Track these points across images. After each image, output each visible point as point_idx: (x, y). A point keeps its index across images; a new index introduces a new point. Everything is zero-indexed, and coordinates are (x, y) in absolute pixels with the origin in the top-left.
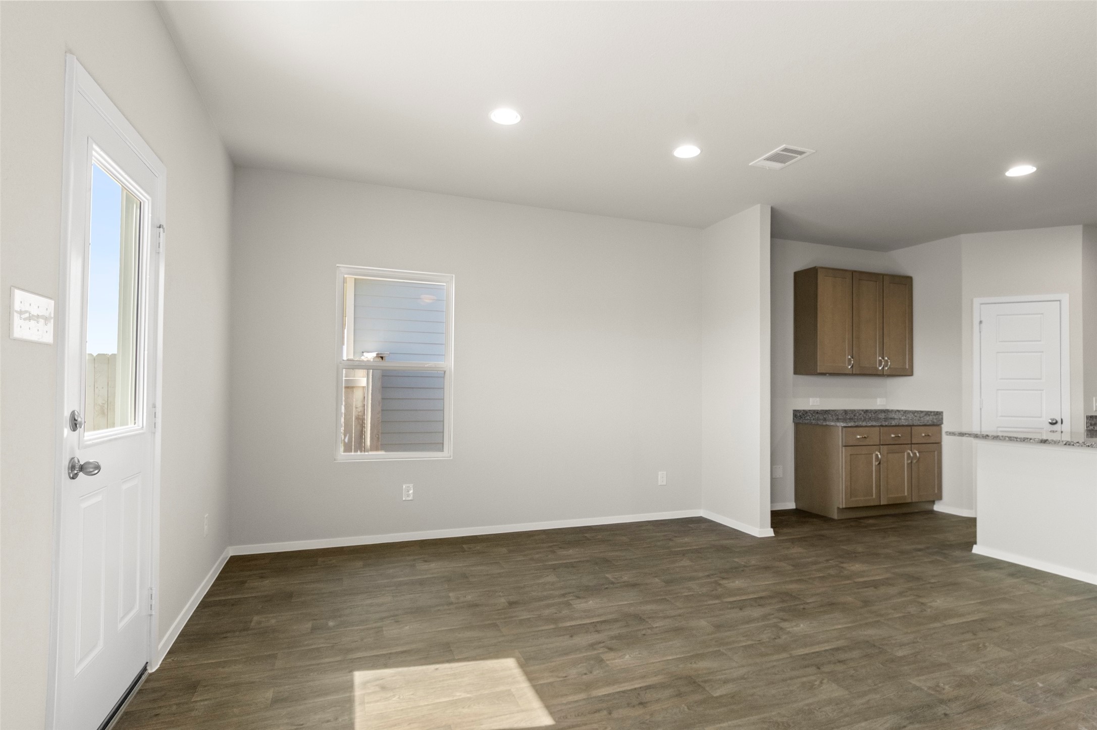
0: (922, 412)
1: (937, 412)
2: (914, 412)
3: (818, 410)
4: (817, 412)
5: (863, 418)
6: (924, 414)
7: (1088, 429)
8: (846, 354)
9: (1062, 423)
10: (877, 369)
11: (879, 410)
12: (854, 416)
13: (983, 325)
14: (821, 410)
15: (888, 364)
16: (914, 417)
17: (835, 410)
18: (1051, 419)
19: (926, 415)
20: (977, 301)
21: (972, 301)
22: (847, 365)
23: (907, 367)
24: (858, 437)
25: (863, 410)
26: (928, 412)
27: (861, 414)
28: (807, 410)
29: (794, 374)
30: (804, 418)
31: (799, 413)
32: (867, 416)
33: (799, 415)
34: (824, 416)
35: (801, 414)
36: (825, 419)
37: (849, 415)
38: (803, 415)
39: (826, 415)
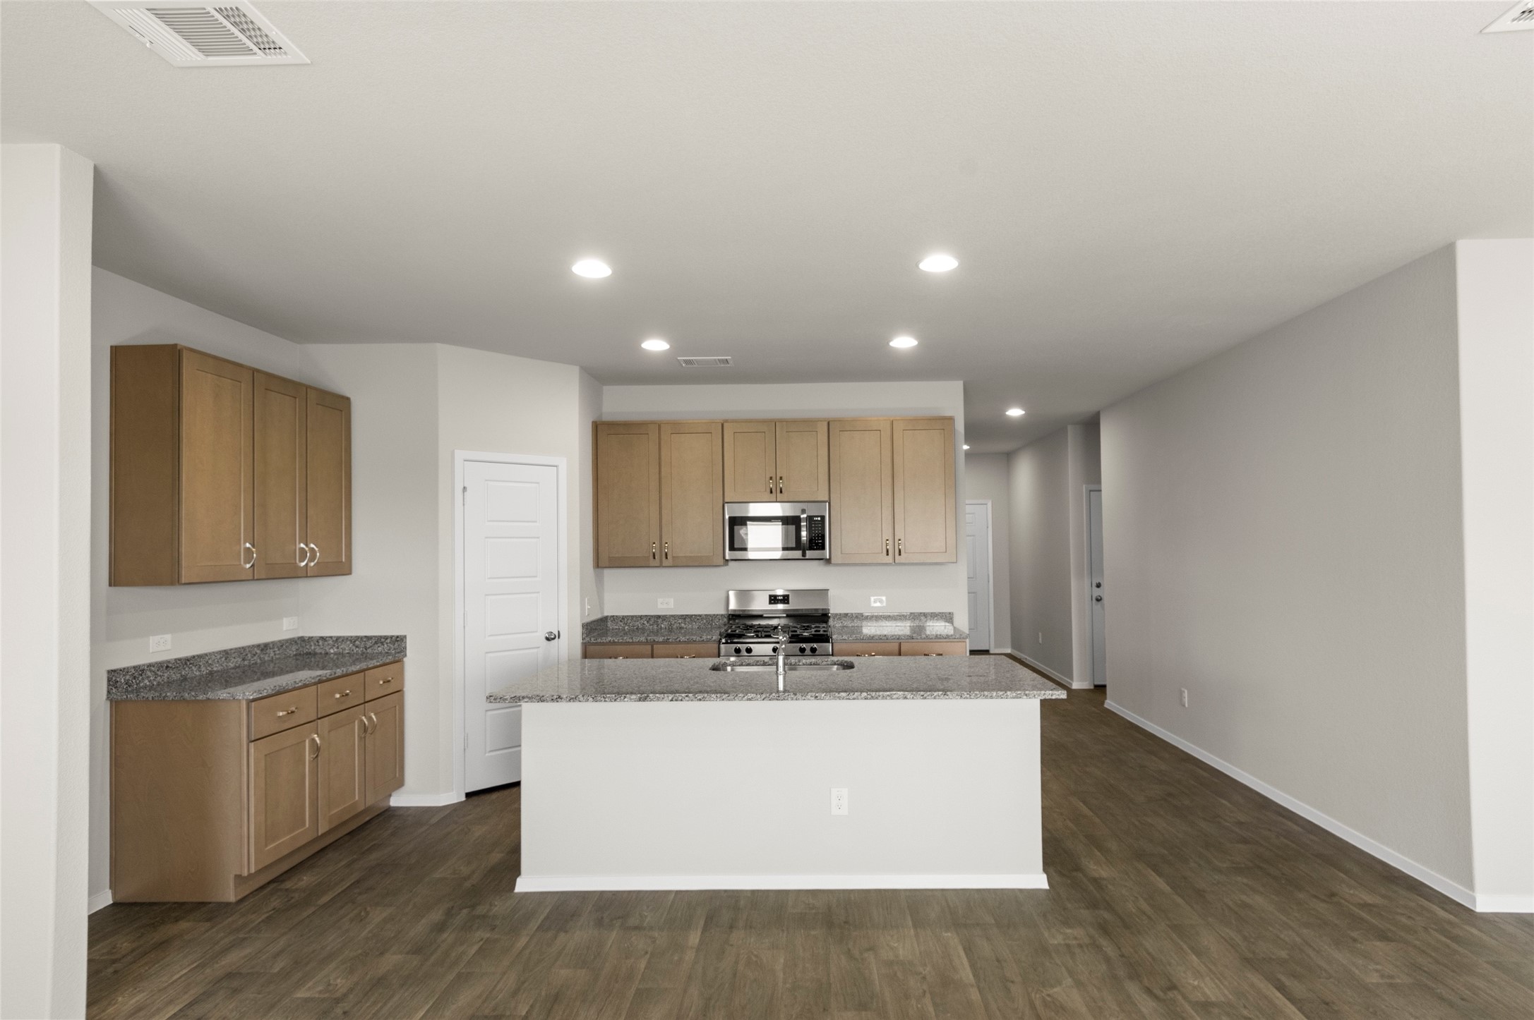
0: (368, 638)
1: (398, 637)
2: (353, 640)
3: (168, 662)
4: (167, 667)
5: (259, 661)
6: (372, 641)
7: (584, 641)
8: (240, 540)
9: (559, 638)
10: (297, 567)
11: (287, 641)
12: (244, 660)
13: (467, 494)
14: (175, 660)
15: (316, 556)
16: (354, 648)
17: (206, 655)
18: (548, 633)
19: (376, 643)
20: (460, 455)
21: (453, 454)
22: (242, 563)
23: (344, 560)
24: (281, 714)
25: (259, 646)
26: (381, 637)
27: (256, 653)
28: (144, 665)
29: (110, 585)
30: (137, 685)
31: (124, 675)
32: (267, 655)
33: (123, 681)
34: (183, 673)
35: (128, 677)
36: (185, 679)
37: (233, 659)
38: (135, 678)
39: (187, 669)
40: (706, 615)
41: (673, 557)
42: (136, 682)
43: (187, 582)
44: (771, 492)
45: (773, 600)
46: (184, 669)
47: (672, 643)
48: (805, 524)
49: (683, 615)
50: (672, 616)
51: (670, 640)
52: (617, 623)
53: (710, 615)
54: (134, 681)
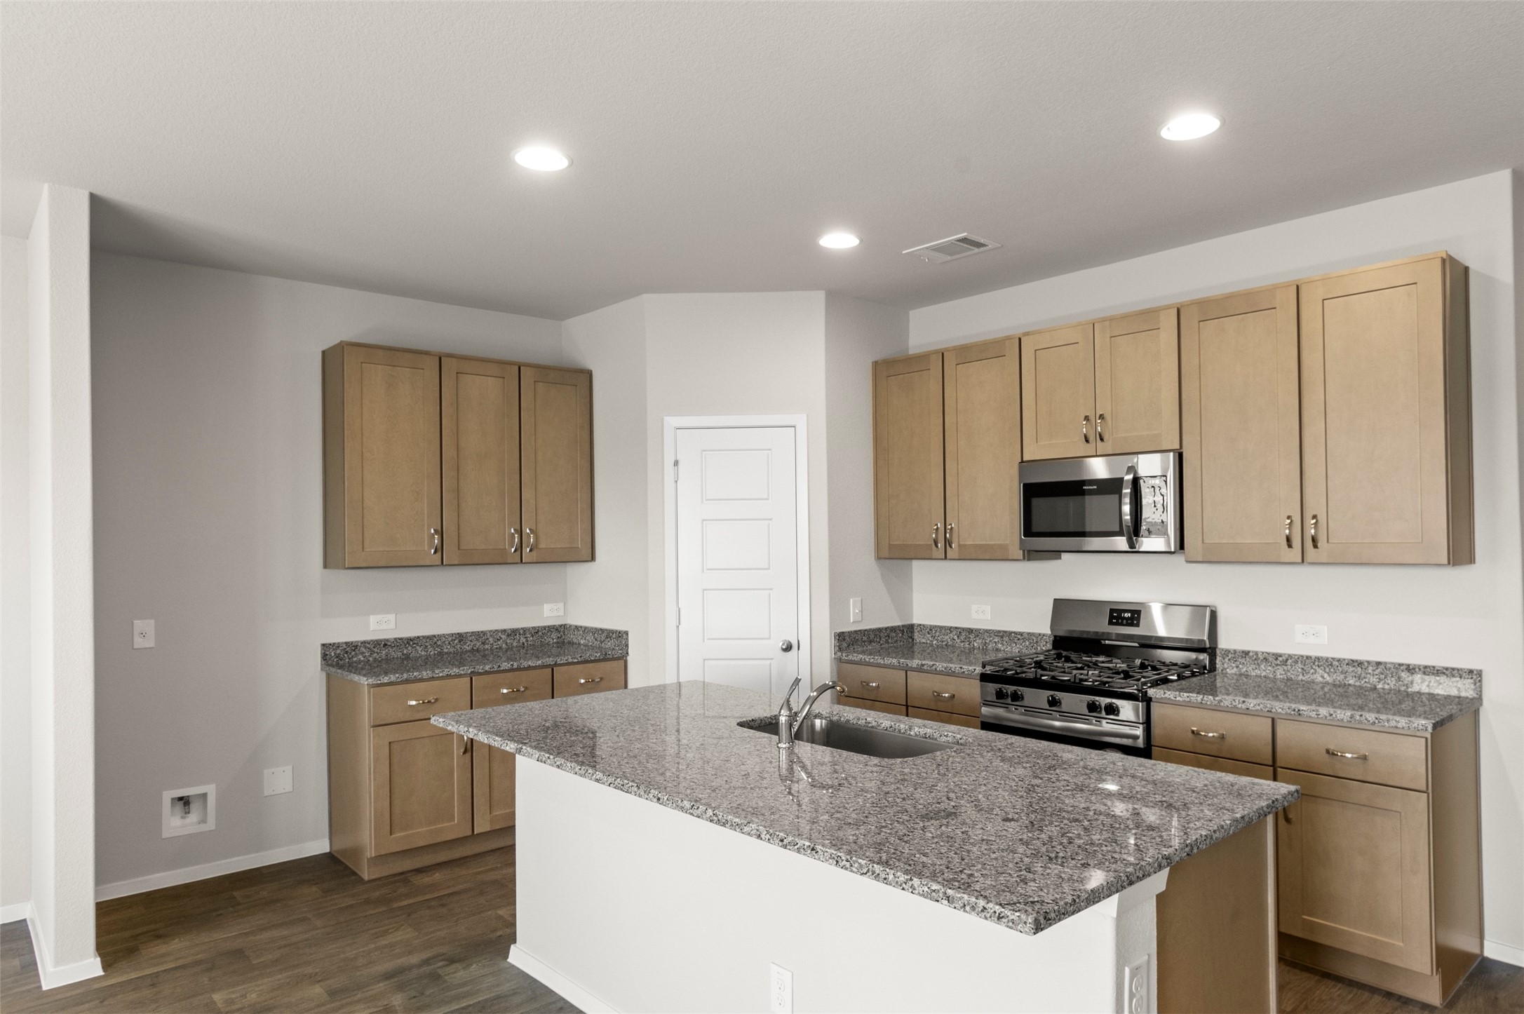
0: (603, 631)
1: (620, 632)
3: (388, 640)
4: (385, 645)
5: (505, 646)
6: (605, 634)
8: (423, 525)
9: (798, 648)
10: (507, 552)
11: (544, 628)
12: (484, 643)
13: (681, 466)
14: (395, 639)
15: (530, 542)
17: (435, 637)
18: (783, 642)
19: (607, 637)
20: (668, 423)
21: (663, 420)
22: (426, 548)
23: (580, 545)
24: (413, 703)
25: (505, 631)
26: (609, 631)
27: (501, 638)
28: (358, 642)
29: (325, 566)
30: (349, 659)
31: (334, 649)
32: (516, 641)
33: (333, 654)
34: (405, 652)
35: (338, 652)
36: (407, 657)
37: (469, 643)
38: (347, 653)
39: (410, 648)
40: (1029, 634)
41: (960, 546)
42: (348, 656)
43: (350, 566)
44: (1087, 441)
45: (1115, 618)
46: (406, 648)
47: (927, 672)
48: (1129, 491)
49: (999, 632)
50: (987, 631)
51: (925, 667)
52: (925, 635)
53: (1033, 634)
54: (346, 655)
